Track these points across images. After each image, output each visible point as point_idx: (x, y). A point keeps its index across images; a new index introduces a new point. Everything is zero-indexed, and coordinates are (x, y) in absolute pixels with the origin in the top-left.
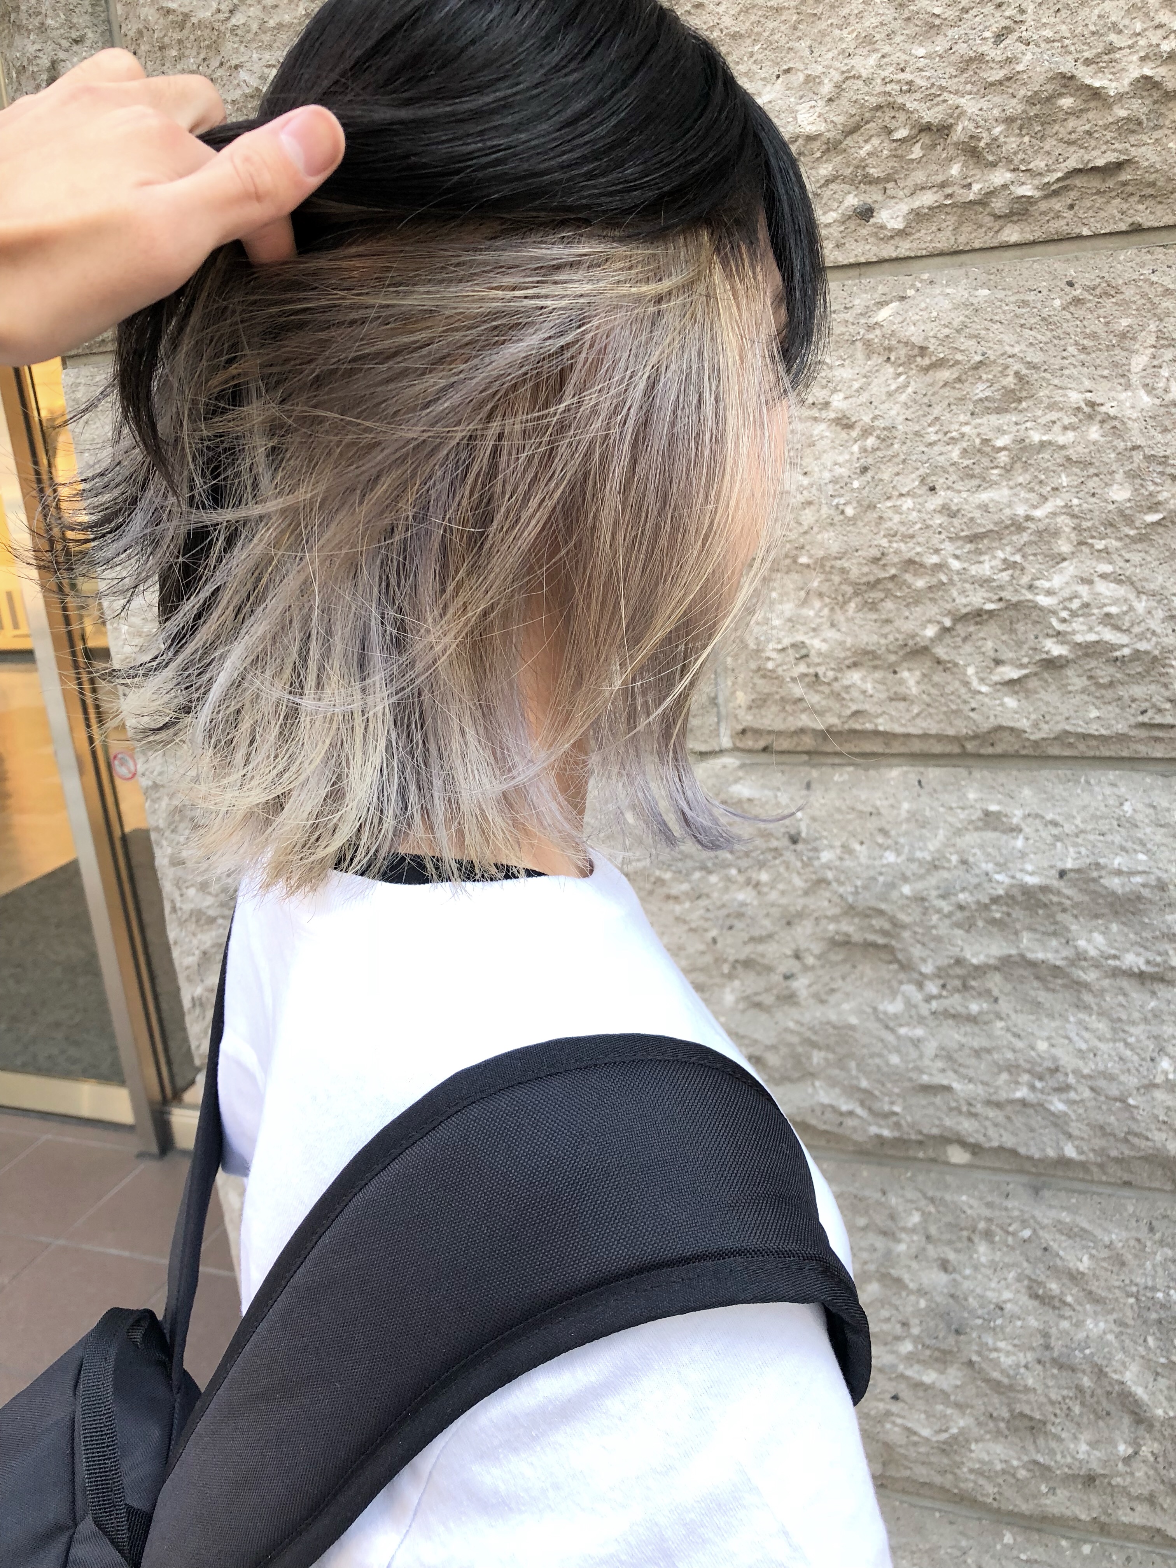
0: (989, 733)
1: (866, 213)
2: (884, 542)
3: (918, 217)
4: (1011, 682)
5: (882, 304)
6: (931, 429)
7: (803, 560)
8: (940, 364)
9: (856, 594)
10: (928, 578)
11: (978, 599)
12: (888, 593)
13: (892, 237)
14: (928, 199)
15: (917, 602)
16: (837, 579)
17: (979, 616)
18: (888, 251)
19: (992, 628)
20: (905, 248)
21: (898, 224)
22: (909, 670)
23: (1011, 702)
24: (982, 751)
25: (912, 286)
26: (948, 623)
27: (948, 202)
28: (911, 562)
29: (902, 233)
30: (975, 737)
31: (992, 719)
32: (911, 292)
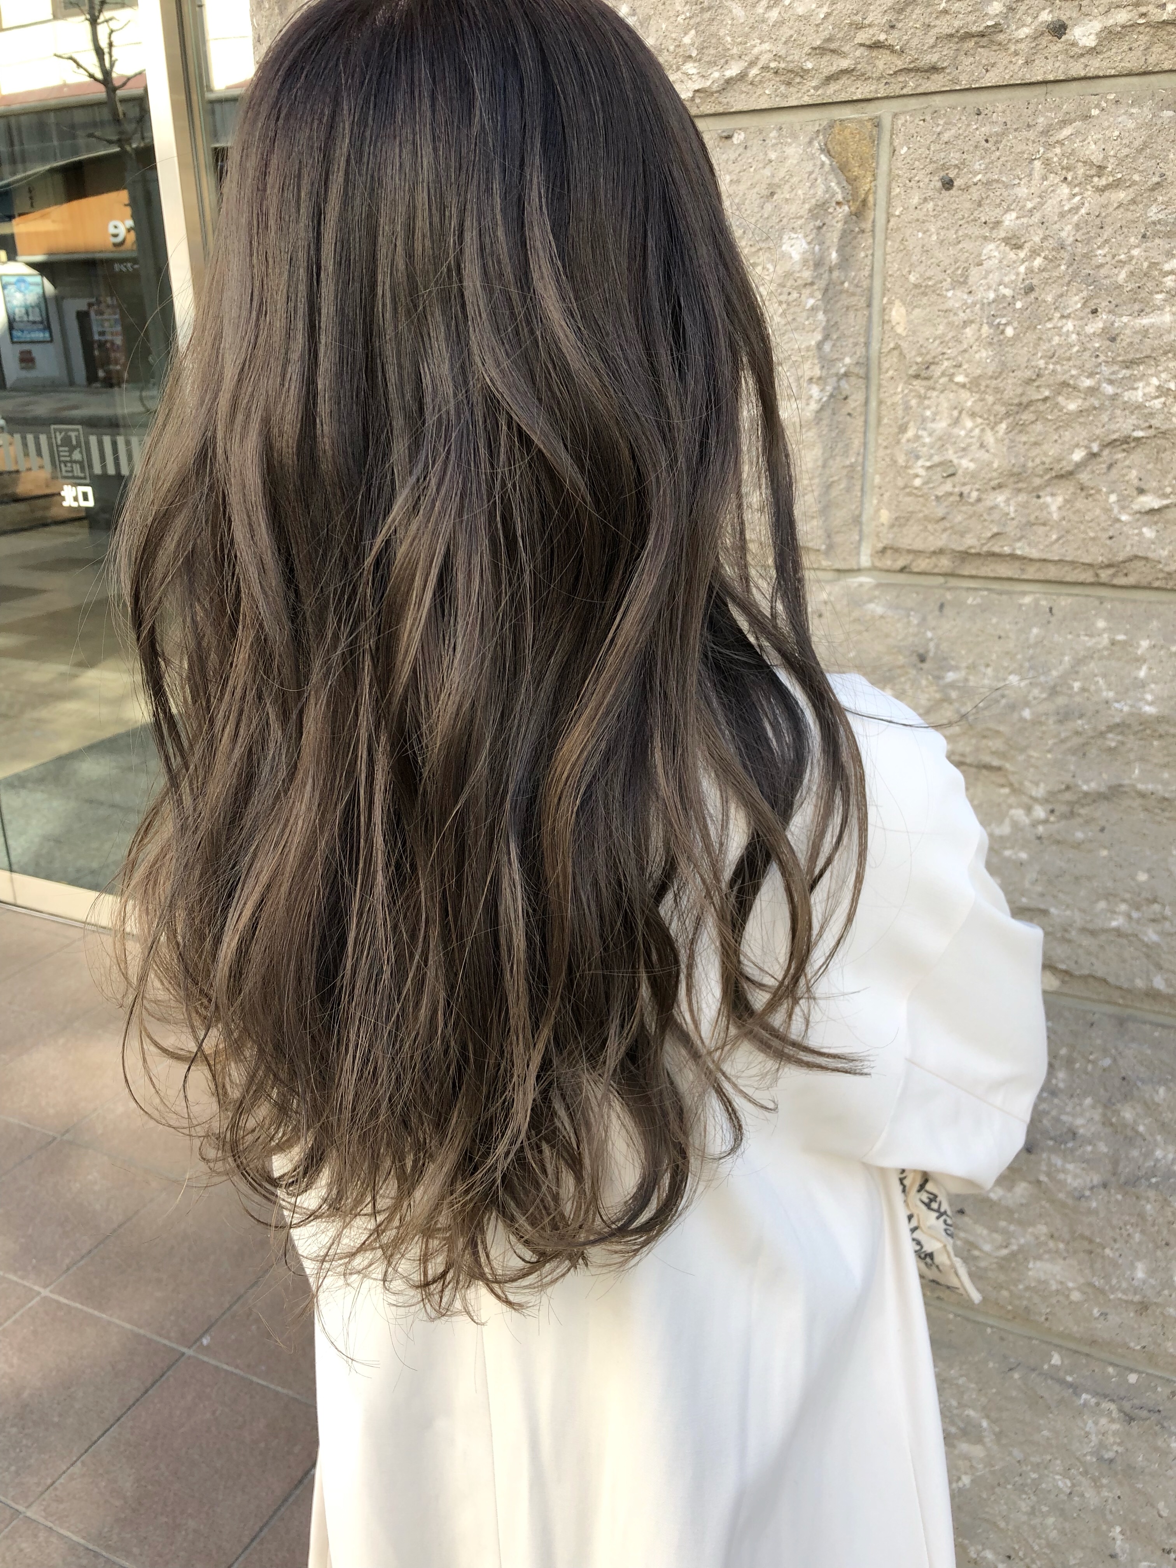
0: (1124, 562)
1: (1059, 29)
2: (1042, 363)
3: (1109, 35)
4: (1152, 511)
5: (1064, 123)
6: (1099, 252)
7: (960, 379)
8: (1116, 185)
9: (1008, 415)
10: (1080, 401)
11: (1126, 425)
12: (1039, 417)
13: (1082, 55)
14: (1122, 17)
15: (1067, 425)
16: (990, 399)
17: (1126, 443)
18: (1077, 69)
19: (1138, 457)
20: (1095, 65)
21: (1090, 42)
22: (1053, 495)
23: (1149, 533)
24: (1115, 581)
25: (1097, 106)
26: (1095, 448)
27: (1141, 21)
28: (1065, 384)
29: (1092, 51)
30: (1110, 566)
31: (1128, 548)
32: (1095, 112)
